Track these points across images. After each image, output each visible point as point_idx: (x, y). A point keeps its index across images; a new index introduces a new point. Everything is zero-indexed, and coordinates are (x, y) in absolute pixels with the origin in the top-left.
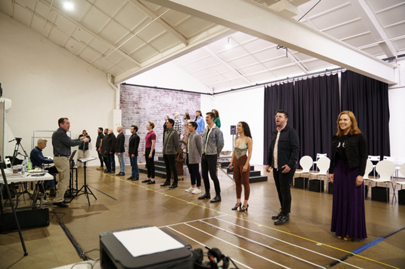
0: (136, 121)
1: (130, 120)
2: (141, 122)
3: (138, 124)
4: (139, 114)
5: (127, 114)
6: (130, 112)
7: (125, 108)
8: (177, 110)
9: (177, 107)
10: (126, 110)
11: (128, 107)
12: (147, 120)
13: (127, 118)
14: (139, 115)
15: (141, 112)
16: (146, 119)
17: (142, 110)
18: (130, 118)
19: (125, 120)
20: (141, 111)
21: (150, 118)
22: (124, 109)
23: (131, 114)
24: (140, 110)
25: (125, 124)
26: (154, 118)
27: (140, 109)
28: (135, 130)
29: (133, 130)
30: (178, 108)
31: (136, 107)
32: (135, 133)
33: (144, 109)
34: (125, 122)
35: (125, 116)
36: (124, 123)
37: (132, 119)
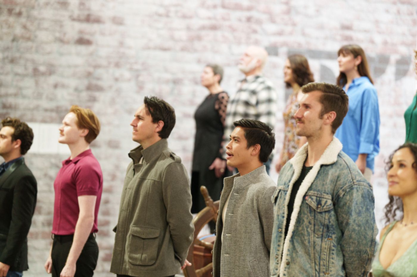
0: (73, 83)
1: (43, 74)
2: (100, 89)
3: (84, 95)
4: (91, 48)
5: (29, 44)
6: (42, 36)
7: (20, 14)
8: (288, 29)
9: (288, 12)
10: (25, 27)
11: (35, 13)
12: (129, 80)
13: (26, 69)
14: (91, 54)
15: (98, 39)
16: (127, 74)
17: (108, 26)
18: (42, 69)
19: (17, 74)
20: (103, 34)
21: (146, 67)
22: (12, 19)
23: (48, 48)
24: (95, 27)
25: (16, 95)
26: (166, 70)
27: (98, 21)
28: (17, 145)
29: (7, 145)
30: (297, 19)
31: (76, 13)
32: (15, 155)
33: (118, 21)
34: (20, 88)
35: (17, 55)
36: (11, 91)
37: (51, 70)
